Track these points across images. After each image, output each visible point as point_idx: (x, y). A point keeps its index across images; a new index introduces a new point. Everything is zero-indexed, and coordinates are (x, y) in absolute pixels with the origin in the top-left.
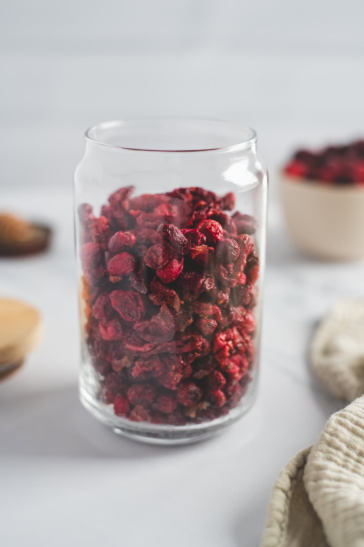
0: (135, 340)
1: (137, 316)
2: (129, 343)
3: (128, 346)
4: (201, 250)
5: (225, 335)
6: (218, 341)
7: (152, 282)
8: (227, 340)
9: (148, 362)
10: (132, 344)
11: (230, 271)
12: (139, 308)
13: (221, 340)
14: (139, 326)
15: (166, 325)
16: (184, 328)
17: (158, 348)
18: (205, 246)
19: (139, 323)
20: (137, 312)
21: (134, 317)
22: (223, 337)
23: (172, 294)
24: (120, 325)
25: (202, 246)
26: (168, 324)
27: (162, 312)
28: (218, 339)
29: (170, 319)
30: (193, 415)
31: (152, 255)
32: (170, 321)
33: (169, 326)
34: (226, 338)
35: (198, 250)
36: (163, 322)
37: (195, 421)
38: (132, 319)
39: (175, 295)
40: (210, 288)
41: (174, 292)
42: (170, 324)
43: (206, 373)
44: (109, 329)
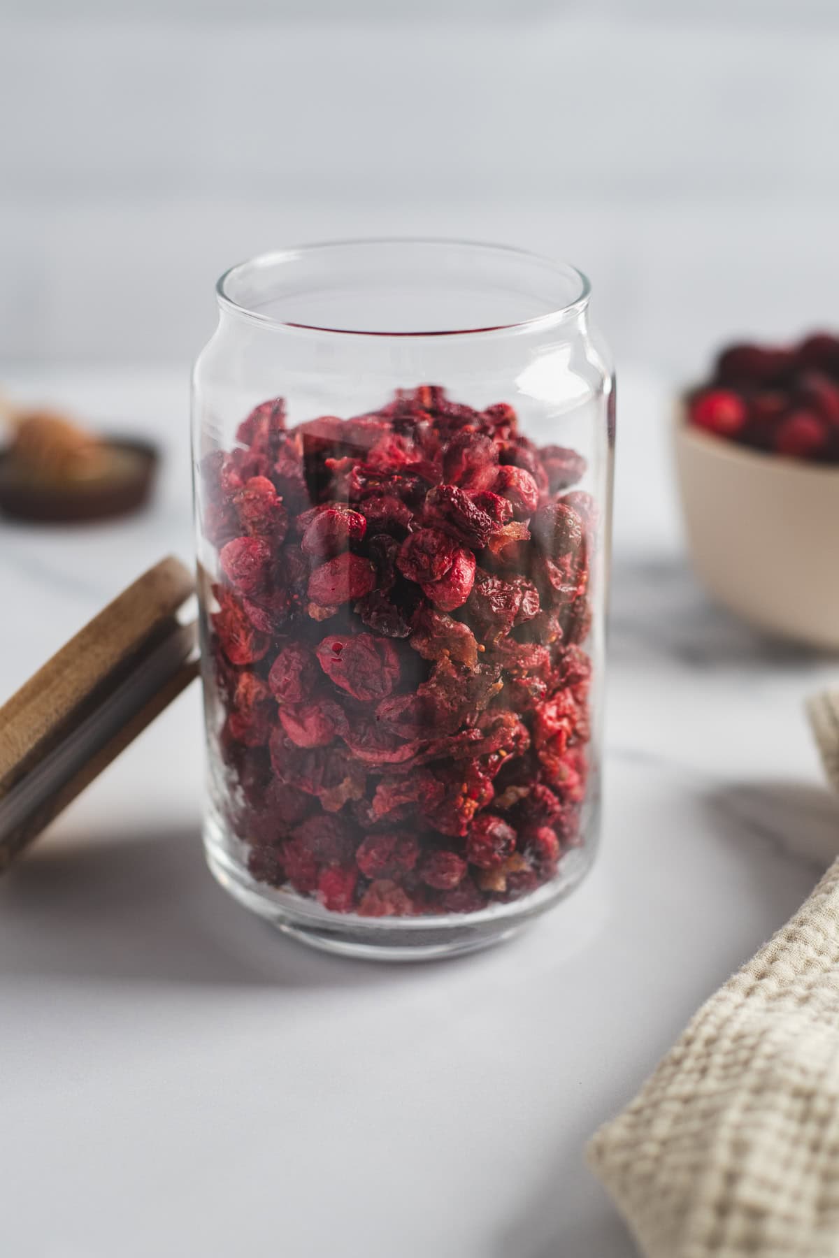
0: (378, 740)
1: (384, 687)
2: (364, 747)
3: (359, 754)
4: (514, 534)
5: (555, 708)
6: (545, 722)
7: (416, 612)
8: (560, 716)
9: (407, 783)
10: (371, 749)
11: (566, 572)
12: (387, 669)
13: (550, 718)
14: (392, 709)
15: (447, 700)
16: (485, 702)
17: (431, 751)
18: (519, 523)
19: (389, 702)
20: (382, 679)
21: (374, 690)
22: (552, 711)
23: (461, 632)
24: (343, 712)
25: (512, 526)
26: (452, 697)
27: (439, 672)
28: (545, 717)
29: (456, 687)
30: (501, 885)
31: (414, 554)
32: (457, 691)
33: (453, 702)
34: (558, 713)
35: (507, 534)
36: (441, 694)
37: (505, 898)
38: (372, 695)
39: (467, 635)
40: (535, 612)
41: (466, 629)
42: (455, 698)
43: (523, 791)
44: (311, 722)
